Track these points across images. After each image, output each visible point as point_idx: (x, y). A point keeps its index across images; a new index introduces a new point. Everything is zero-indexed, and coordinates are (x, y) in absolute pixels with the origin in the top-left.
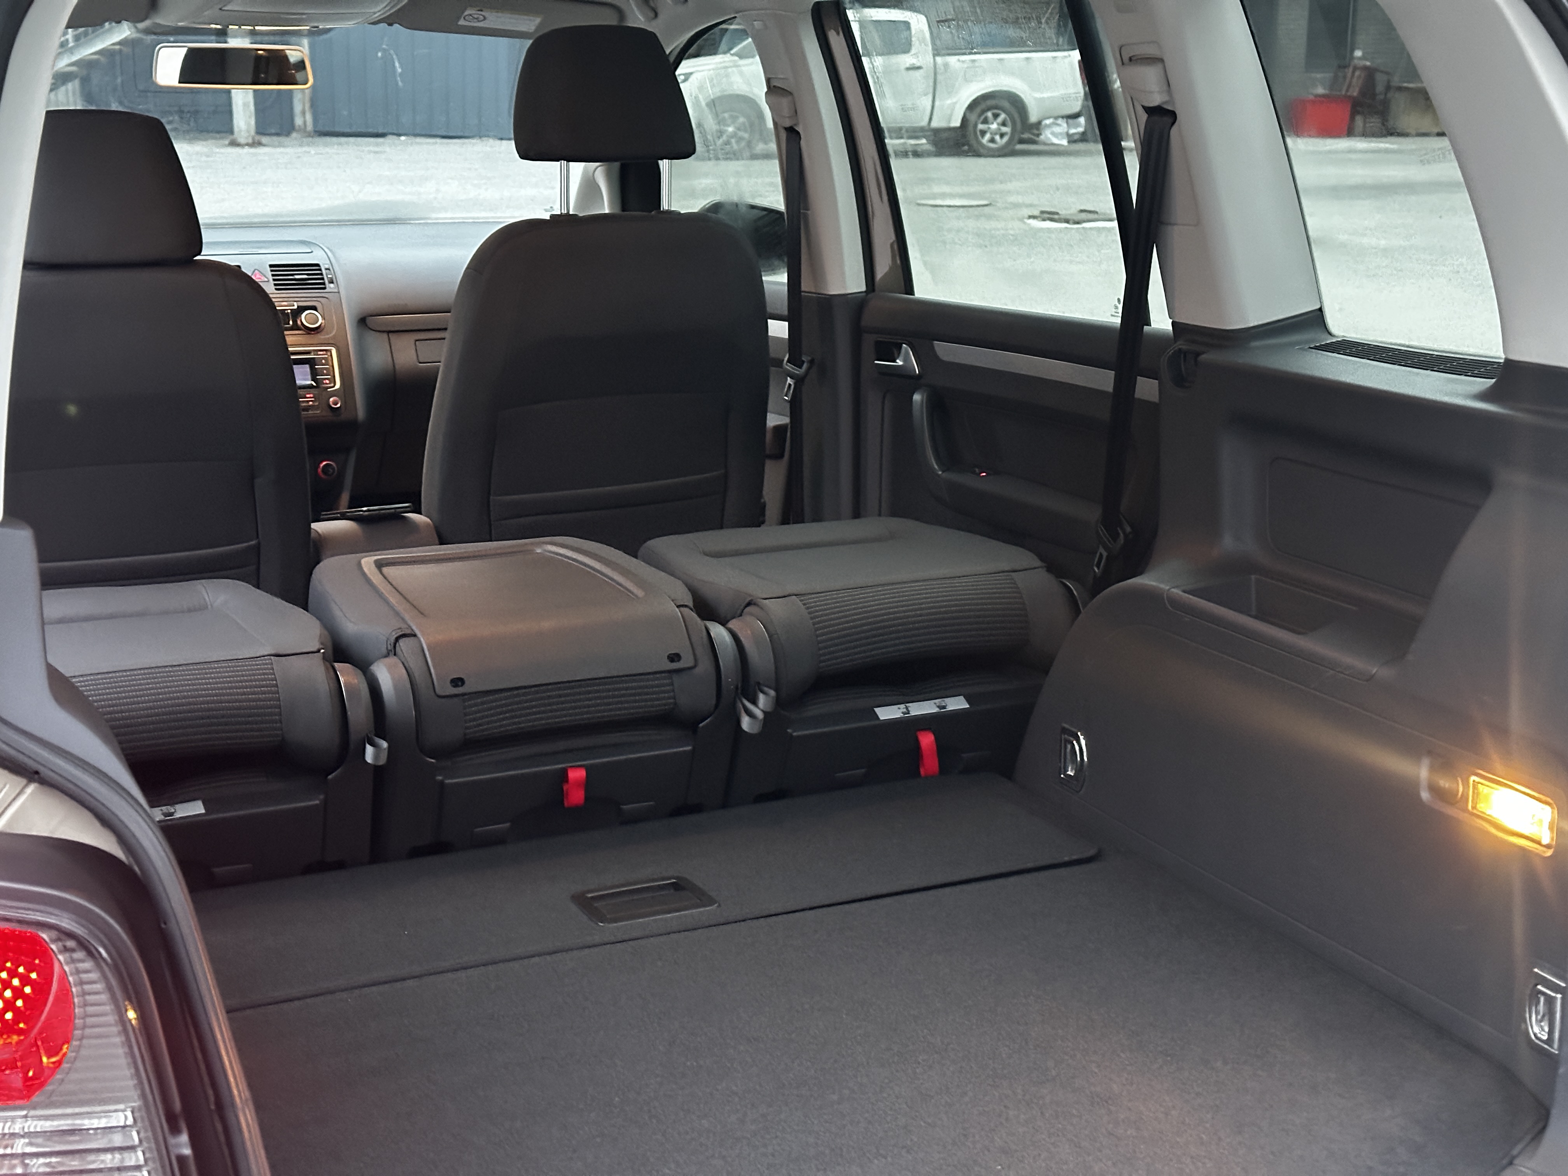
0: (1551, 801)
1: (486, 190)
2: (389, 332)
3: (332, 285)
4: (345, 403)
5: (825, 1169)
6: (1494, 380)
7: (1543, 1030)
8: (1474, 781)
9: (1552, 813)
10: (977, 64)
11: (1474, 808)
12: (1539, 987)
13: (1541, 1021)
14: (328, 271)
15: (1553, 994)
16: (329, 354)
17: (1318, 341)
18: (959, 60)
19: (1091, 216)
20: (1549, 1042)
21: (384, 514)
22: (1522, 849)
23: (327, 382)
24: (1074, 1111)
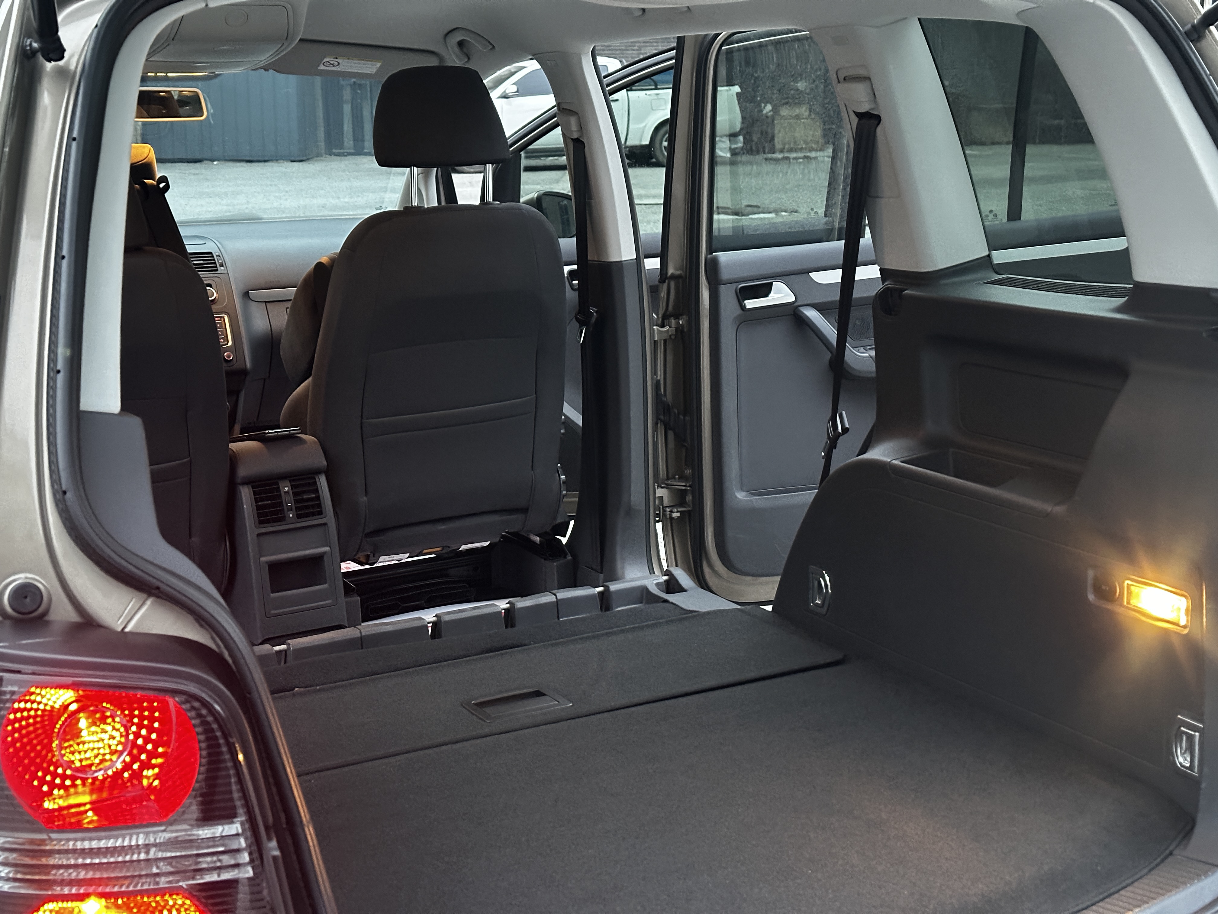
0: (1187, 594)
1: (286, 200)
2: (266, 302)
3: (222, 268)
4: (236, 356)
5: (685, 879)
6: (1126, 298)
7: (1186, 760)
8: (1128, 584)
9: (1188, 602)
10: (660, 97)
11: (1128, 603)
12: (1182, 728)
13: (1184, 753)
14: (218, 257)
15: (1193, 733)
16: (222, 320)
17: (989, 278)
18: (646, 94)
19: (755, 210)
20: (1191, 768)
21: (281, 435)
22: (1165, 630)
23: (222, 340)
24: (858, 833)
